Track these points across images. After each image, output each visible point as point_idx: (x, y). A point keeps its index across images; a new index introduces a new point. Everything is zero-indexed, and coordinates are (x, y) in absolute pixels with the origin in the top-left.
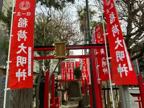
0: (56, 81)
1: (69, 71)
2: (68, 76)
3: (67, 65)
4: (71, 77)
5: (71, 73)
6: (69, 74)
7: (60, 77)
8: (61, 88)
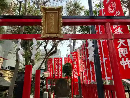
0: (42, 79)
1: (56, 68)
2: (56, 73)
3: (55, 61)
4: (58, 74)
5: (58, 70)
6: (56, 71)
7: (47, 74)
8: (47, 87)
